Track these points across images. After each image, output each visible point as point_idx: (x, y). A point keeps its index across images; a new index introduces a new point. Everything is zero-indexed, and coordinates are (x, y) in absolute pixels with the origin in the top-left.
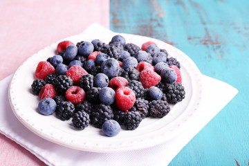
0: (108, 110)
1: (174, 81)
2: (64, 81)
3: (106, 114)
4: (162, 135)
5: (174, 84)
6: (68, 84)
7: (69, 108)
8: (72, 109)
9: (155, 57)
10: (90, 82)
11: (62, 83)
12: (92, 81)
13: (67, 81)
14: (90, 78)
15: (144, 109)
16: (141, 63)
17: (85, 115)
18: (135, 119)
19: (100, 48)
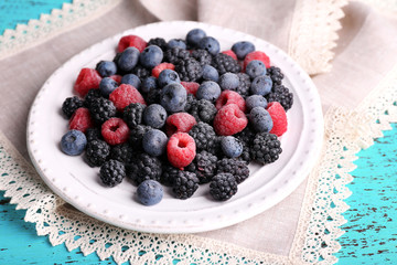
0: (152, 165)
1: (266, 130)
2: (101, 109)
3: (149, 169)
4: (219, 217)
5: (264, 137)
6: (106, 113)
7: (100, 152)
8: (104, 153)
9: (254, 83)
10: (137, 117)
11: (98, 111)
12: (140, 114)
13: (106, 109)
14: (138, 110)
15: (207, 170)
16: (225, 92)
17: (118, 167)
18: (186, 185)
19: (173, 58)
